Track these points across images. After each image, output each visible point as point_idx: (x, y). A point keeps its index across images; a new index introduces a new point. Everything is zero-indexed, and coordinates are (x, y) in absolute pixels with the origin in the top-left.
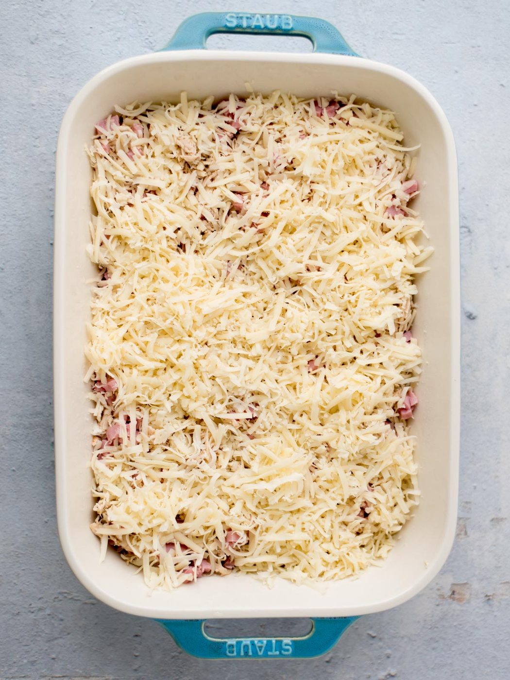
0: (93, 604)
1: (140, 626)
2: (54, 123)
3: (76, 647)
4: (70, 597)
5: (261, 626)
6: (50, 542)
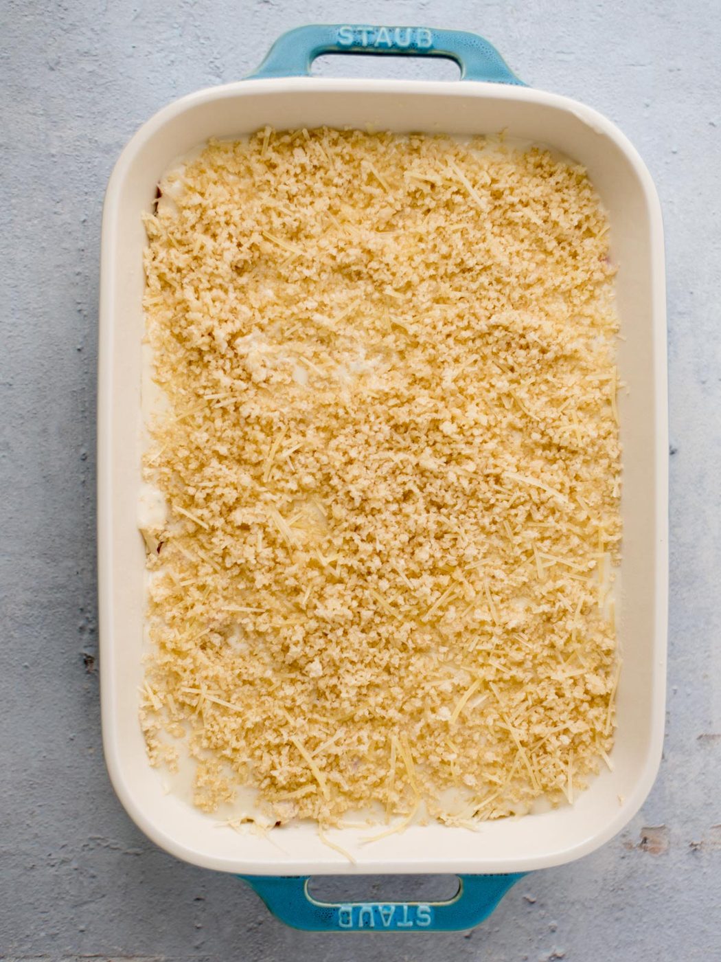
0: (137, 855)
1: (204, 886)
2: (82, 180)
3: (113, 915)
4: (105, 844)
5: (374, 887)
6: (77, 768)
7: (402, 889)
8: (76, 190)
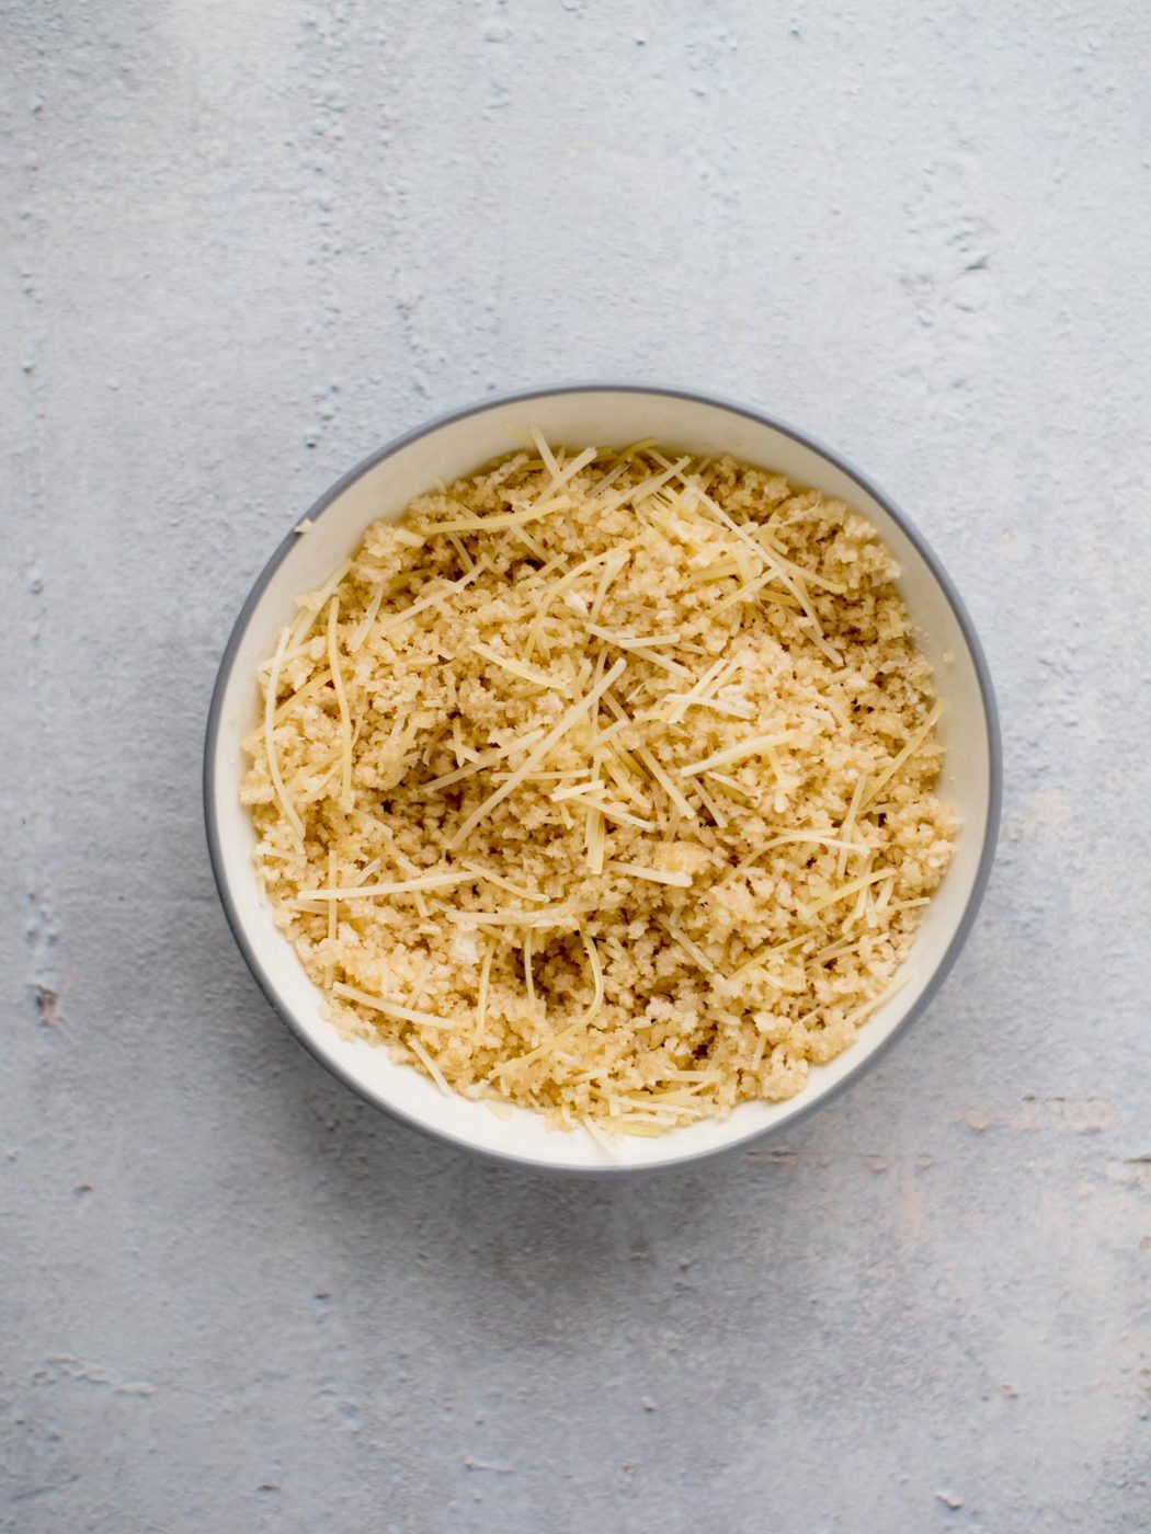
7: (683, 1475)
8: (21, 48)
